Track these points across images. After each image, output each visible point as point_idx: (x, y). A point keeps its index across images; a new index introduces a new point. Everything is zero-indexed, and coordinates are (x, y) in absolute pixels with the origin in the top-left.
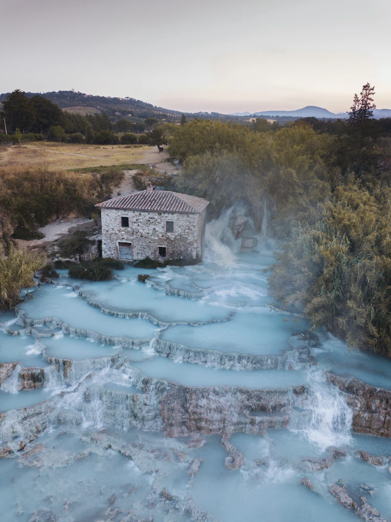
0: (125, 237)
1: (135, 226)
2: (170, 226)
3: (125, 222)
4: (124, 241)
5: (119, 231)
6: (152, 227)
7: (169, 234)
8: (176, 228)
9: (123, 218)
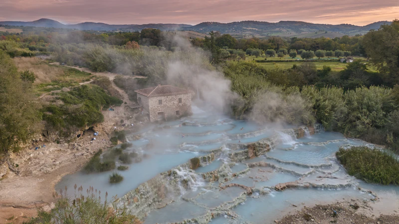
0: (161, 109)
1: (165, 103)
2: (180, 101)
3: (160, 102)
4: (160, 111)
5: (158, 107)
6: (172, 102)
7: (180, 104)
8: (183, 100)
9: (159, 100)
